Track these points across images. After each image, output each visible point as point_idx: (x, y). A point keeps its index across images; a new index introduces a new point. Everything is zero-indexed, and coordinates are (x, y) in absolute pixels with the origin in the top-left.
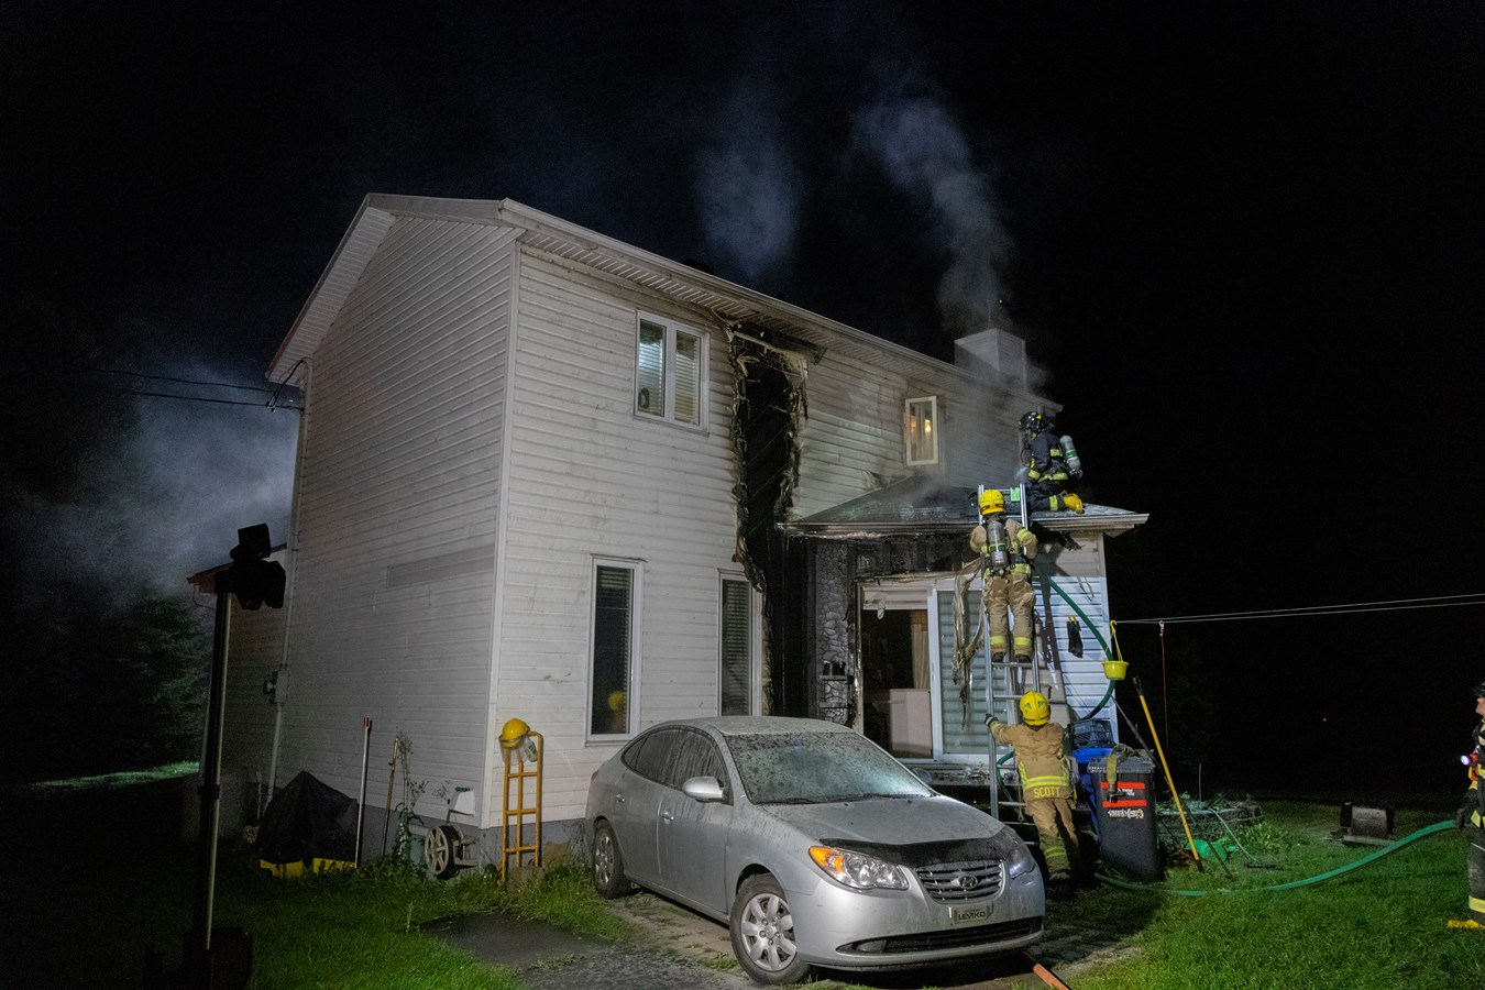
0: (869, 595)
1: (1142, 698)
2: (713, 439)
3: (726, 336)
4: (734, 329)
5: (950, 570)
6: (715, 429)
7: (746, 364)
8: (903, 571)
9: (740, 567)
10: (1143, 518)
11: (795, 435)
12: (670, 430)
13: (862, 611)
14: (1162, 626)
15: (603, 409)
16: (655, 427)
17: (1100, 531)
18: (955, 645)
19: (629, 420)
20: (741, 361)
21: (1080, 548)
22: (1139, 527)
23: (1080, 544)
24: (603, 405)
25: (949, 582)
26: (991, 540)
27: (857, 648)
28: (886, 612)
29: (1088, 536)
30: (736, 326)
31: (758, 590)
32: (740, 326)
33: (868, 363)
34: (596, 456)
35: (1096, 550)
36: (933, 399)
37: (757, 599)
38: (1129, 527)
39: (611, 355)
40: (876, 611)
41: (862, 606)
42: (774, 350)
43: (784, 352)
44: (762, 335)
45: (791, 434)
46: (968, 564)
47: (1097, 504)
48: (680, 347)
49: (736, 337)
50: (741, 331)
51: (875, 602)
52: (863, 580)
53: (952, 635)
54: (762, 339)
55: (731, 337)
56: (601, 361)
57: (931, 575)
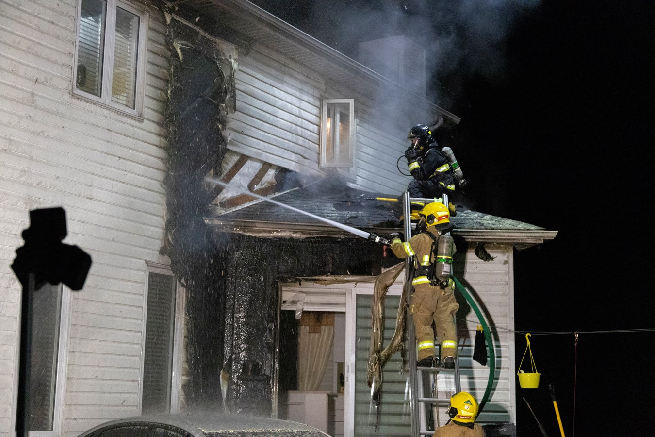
0: (288, 294)
1: (555, 403)
2: (147, 124)
3: (164, 18)
4: (171, 11)
5: (371, 275)
6: (149, 114)
7: (181, 49)
8: (325, 273)
9: (167, 260)
10: (552, 234)
11: (224, 126)
12: (106, 112)
13: (280, 310)
14: (577, 336)
15: (42, 83)
16: (93, 107)
17: (510, 244)
18: (372, 348)
19: (67, 97)
20: (178, 46)
21: (492, 259)
22: (547, 242)
23: (492, 255)
24: (42, 79)
25: (368, 288)
26: (440, 251)
27: (275, 348)
28: (304, 312)
29: (499, 248)
30: (173, 8)
31: (183, 285)
32: (177, 8)
33: (292, 59)
34: (33, 132)
35: (506, 262)
36: (351, 102)
37: (181, 296)
38: (539, 242)
39: (52, 26)
40: (294, 312)
41: (281, 308)
42: (208, 36)
43: (218, 40)
44: (197, 20)
45: (220, 127)
46: (388, 269)
47: (510, 218)
48: (119, 25)
49: (173, 20)
50: (177, 13)
51: (294, 302)
52: (284, 281)
53: (370, 339)
54: (196, 24)
55: (169, 21)
56: (42, 32)
57: (351, 278)
